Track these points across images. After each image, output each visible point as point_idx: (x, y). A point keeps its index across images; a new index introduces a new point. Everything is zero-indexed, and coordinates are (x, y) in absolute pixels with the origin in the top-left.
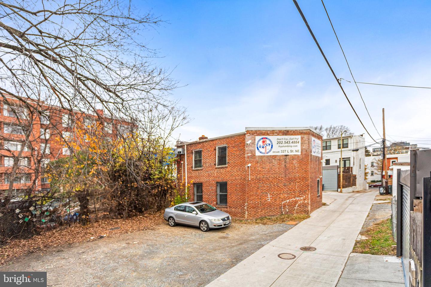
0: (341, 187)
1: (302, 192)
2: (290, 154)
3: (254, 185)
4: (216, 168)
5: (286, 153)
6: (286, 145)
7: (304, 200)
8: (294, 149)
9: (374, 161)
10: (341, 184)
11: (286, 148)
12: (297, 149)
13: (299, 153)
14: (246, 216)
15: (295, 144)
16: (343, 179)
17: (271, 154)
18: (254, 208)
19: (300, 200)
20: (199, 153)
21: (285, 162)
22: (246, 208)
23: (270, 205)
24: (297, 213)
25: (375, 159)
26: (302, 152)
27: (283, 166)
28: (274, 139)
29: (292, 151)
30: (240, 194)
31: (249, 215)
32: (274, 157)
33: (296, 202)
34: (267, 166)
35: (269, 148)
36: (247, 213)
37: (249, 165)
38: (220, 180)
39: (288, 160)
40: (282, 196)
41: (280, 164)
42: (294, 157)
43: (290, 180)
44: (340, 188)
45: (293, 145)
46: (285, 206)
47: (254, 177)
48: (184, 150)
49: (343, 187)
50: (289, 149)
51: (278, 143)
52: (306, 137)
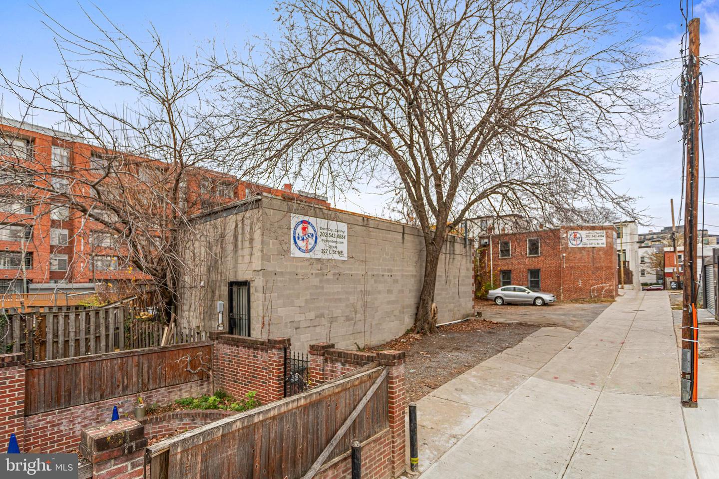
0: (623, 282)
1: (608, 279)
2: (597, 246)
3: (567, 272)
4: (527, 257)
5: (594, 246)
6: (594, 238)
7: (610, 286)
8: (600, 242)
9: (645, 255)
10: (623, 280)
11: (593, 241)
12: (602, 241)
13: (605, 246)
14: (562, 298)
15: (601, 238)
16: (624, 274)
17: (581, 246)
18: (568, 291)
19: (607, 286)
20: (506, 244)
21: (593, 253)
22: (561, 291)
23: (581, 290)
24: (604, 297)
25: (646, 252)
26: (607, 245)
27: (591, 256)
28: (583, 233)
29: (598, 244)
30: (555, 279)
31: (564, 297)
32: (584, 248)
33: (603, 288)
34: (578, 256)
35: (579, 242)
36: (562, 295)
37: (564, 255)
38: (532, 267)
39: (595, 251)
40: (591, 282)
41: (588, 255)
42: (600, 249)
43: (598, 269)
44: (621, 284)
45: (599, 238)
46: (593, 290)
47: (568, 265)
48: (489, 241)
49: (625, 283)
50: (596, 242)
51: (587, 236)
52: (610, 231)
